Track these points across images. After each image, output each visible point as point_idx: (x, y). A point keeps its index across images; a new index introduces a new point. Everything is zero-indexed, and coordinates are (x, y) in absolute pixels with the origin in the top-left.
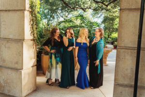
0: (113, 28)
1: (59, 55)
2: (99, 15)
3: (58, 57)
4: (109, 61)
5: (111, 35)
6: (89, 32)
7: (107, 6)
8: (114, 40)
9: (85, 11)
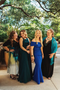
0: (58, 30)
1: (17, 55)
2: (49, 22)
3: (17, 56)
4: (57, 53)
5: (56, 34)
6: (43, 33)
7: (54, 14)
8: (58, 38)
9: (39, 18)
